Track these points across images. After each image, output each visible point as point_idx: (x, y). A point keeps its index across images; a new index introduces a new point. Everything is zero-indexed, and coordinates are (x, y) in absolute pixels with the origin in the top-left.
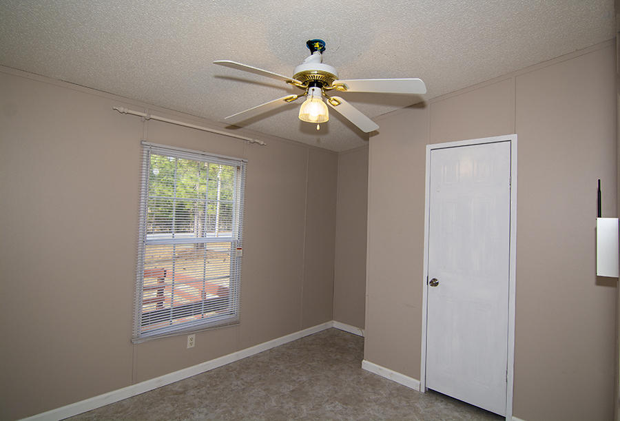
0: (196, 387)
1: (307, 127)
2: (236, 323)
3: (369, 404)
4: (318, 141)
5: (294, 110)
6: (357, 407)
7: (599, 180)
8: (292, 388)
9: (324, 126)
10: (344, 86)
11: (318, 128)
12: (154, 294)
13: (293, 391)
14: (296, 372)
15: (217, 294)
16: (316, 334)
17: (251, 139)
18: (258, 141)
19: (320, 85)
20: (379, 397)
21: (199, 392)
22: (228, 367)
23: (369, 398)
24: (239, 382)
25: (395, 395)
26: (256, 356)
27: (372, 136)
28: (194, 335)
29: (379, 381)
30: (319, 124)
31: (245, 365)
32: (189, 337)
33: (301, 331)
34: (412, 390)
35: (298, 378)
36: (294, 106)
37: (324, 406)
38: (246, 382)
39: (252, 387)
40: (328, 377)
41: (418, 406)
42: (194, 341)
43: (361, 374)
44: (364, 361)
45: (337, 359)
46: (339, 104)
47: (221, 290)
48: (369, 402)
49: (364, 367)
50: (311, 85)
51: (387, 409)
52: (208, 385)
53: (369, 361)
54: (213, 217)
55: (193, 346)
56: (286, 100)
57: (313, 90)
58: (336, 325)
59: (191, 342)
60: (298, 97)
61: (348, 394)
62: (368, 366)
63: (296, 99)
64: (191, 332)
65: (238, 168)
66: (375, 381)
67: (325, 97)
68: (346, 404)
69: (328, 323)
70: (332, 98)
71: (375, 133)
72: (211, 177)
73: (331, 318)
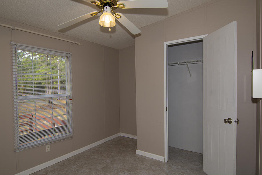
0: (52, 171)
1: (104, 29)
2: (72, 137)
3: (141, 170)
4: (111, 37)
5: (96, 20)
6: (135, 172)
7: (252, 52)
8: (102, 166)
9: (113, 28)
10: (123, 5)
11: (110, 30)
12: (28, 127)
13: (103, 167)
14: (104, 158)
15: (61, 124)
16: (112, 140)
17: (73, 42)
18: (77, 43)
19: (110, 6)
20: (145, 166)
21: (54, 174)
22: (69, 160)
23: (141, 168)
24: (75, 166)
25: (153, 165)
26: (83, 153)
27: (136, 37)
28: (50, 145)
29: (145, 159)
30: (111, 28)
31: (77, 158)
32: (47, 146)
33: (105, 139)
34: (161, 162)
35: (105, 161)
36: (96, 17)
37: (119, 173)
38: (79, 166)
39: (82, 168)
40: (120, 159)
41: (165, 169)
42: (49, 148)
43: (136, 157)
44: (137, 150)
45: (123, 151)
46: (121, 17)
47: (63, 122)
48: (141, 169)
49: (137, 153)
50: (105, 5)
51: (150, 172)
52: (59, 170)
53: (139, 150)
54: (57, 88)
55: (49, 150)
56: (91, 15)
57: (106, 8)
58: (122, 134)
59: (48, 148)
60: (98, 13)
61: (131, 166)
62: (139, 152)
63: (97, 14)
64: (48, 143)
65: (67, 57)
66: (143, 159)
67: (113, 13)
68: (130, 171)
69: (118, 134)
70: (117, 13)
71: (139, 35)
72: (54, 68)
73: (119, 131)
